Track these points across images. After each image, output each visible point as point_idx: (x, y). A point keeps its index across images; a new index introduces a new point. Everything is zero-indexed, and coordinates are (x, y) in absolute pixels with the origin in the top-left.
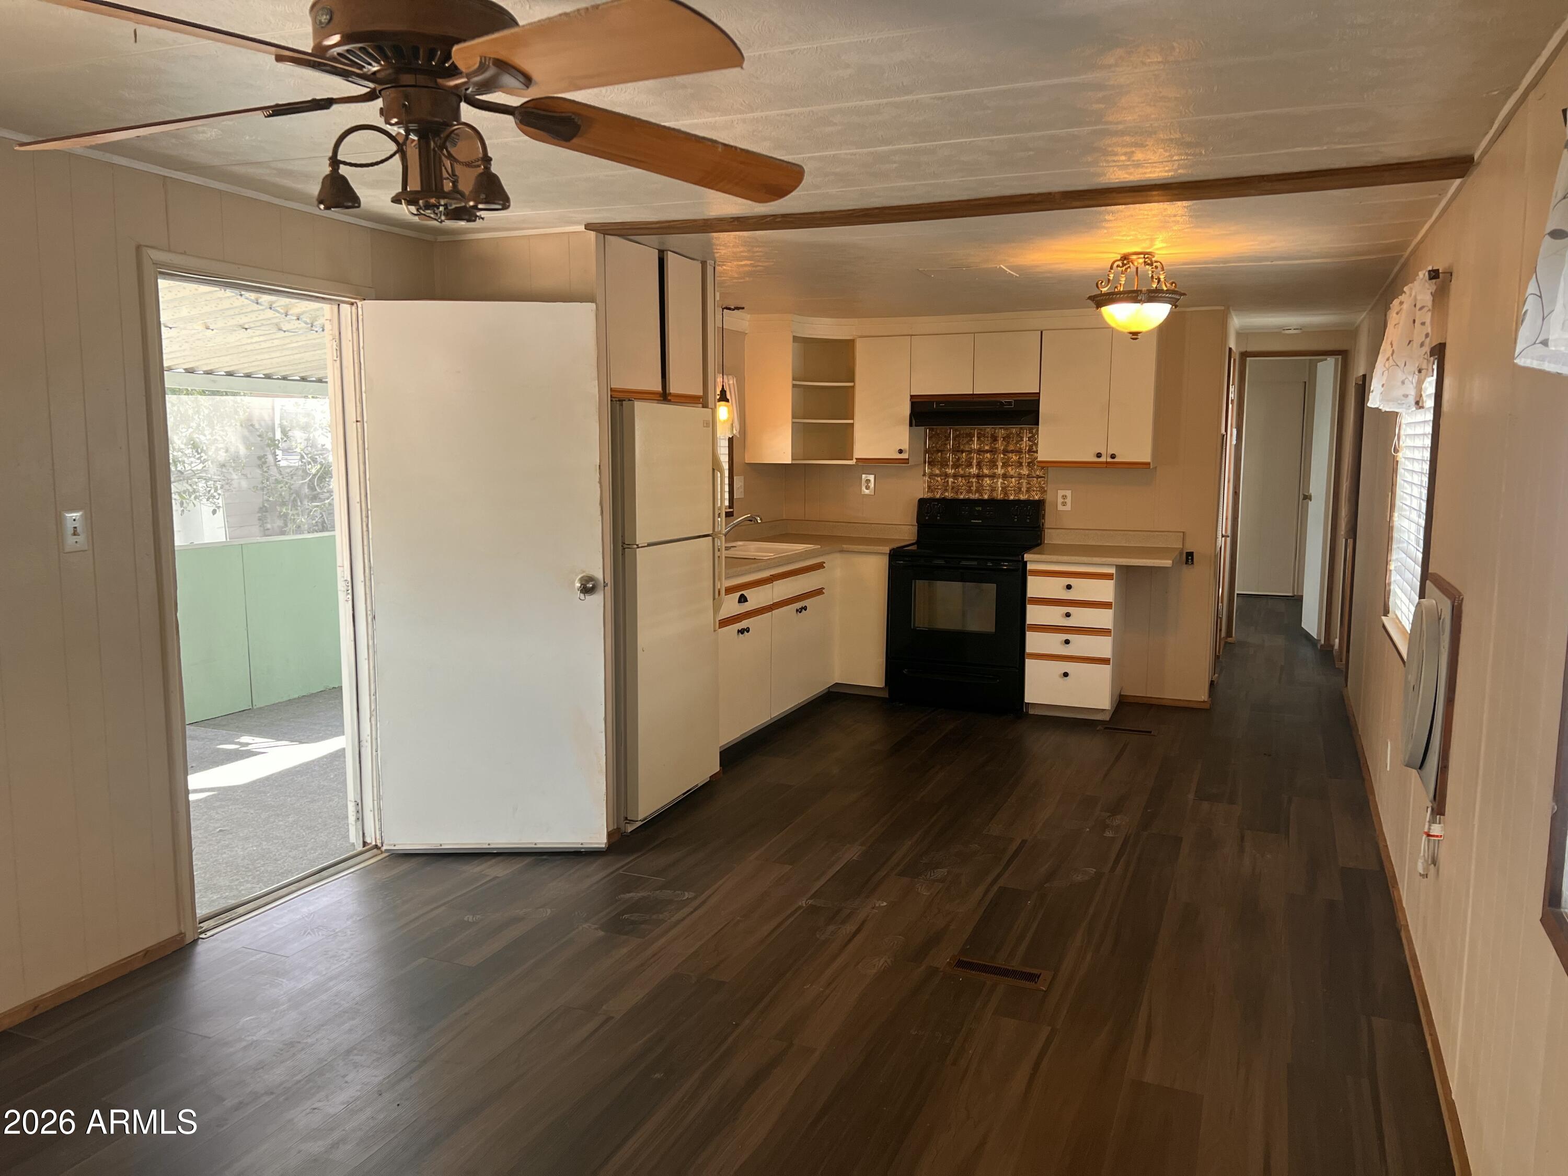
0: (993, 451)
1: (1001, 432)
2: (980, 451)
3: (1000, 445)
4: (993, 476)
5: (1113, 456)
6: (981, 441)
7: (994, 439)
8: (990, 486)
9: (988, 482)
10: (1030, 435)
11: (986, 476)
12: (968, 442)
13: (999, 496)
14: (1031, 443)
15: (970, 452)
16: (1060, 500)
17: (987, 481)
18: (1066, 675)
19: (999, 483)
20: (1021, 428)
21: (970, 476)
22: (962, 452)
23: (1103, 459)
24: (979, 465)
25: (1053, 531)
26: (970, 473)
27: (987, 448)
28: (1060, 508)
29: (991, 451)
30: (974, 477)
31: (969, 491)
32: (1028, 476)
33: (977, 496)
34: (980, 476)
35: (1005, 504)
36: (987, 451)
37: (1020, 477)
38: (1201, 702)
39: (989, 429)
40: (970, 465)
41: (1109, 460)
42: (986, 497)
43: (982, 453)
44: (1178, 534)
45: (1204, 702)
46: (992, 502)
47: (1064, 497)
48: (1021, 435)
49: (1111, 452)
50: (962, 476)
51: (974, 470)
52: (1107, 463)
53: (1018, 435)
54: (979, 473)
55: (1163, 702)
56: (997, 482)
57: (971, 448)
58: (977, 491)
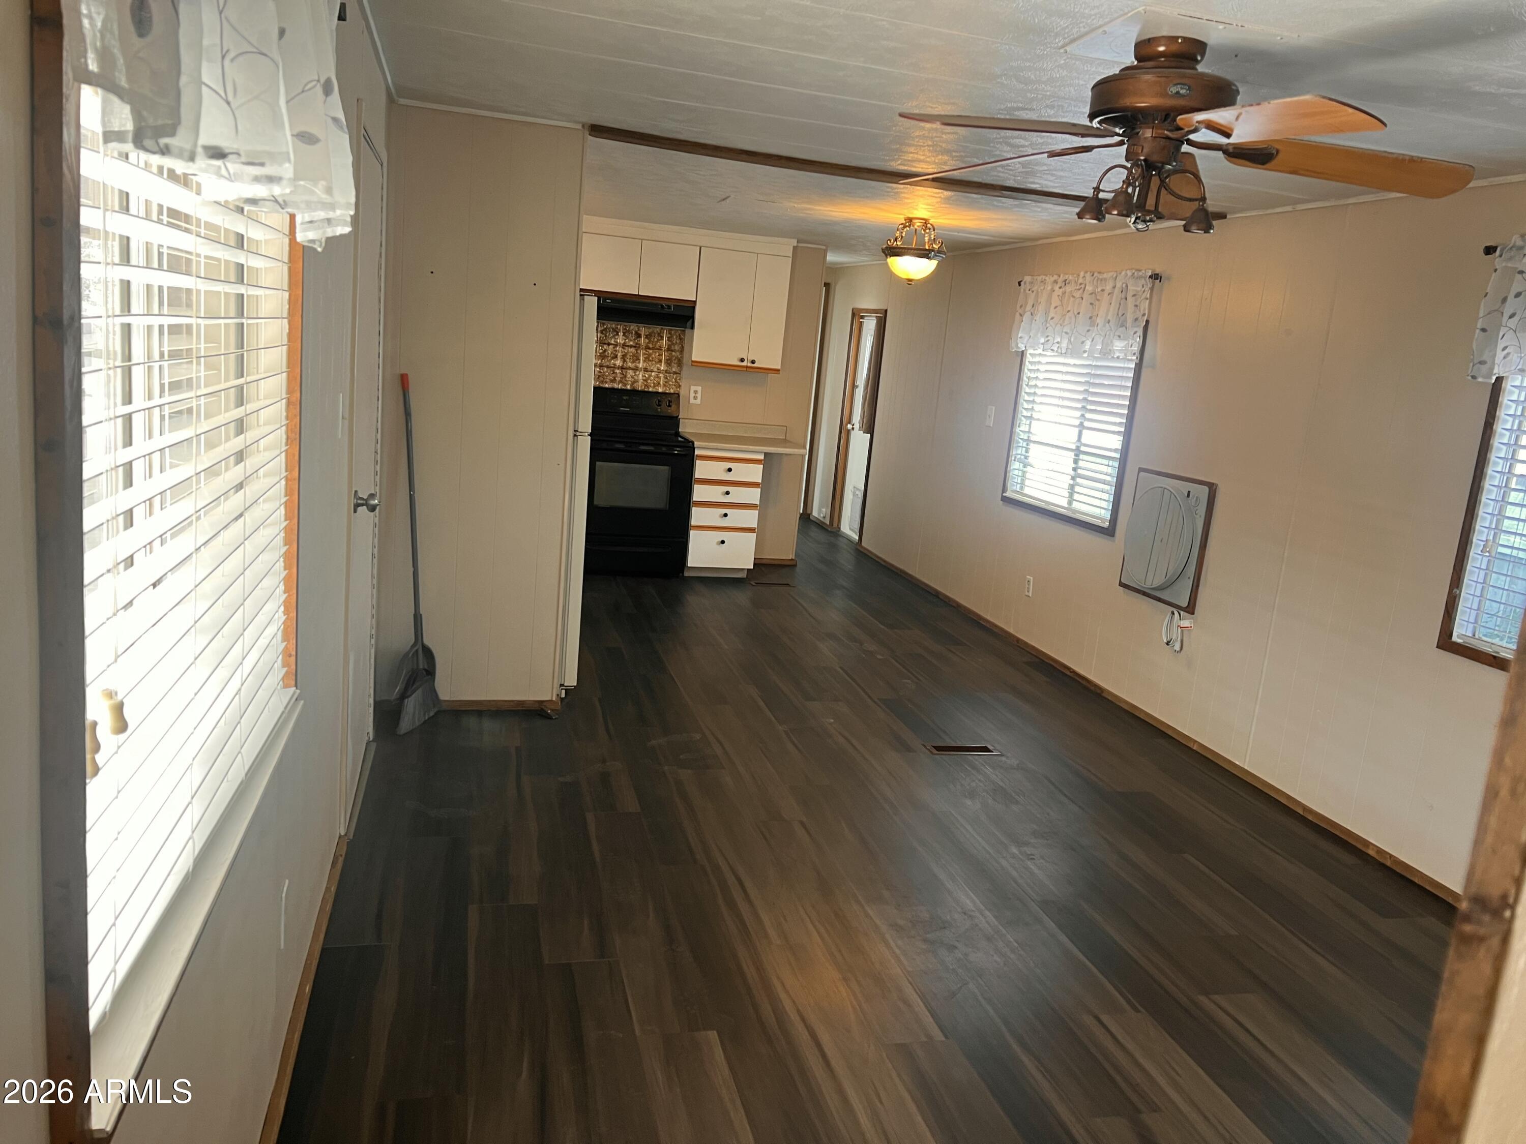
0: (637, 347)
1: (643, 331)
2: (624, 345)
3: (642, 341)
4: (636, 369)
5: (753, 362)
6: (626, 336)
7: (639, 336)
8: (632, 377)
9: (631, 374)
10: (669, 336)
11: (630, 368)
12: (614, 336)
13: (640, 386)
14: (670, 343)
15: (616, 345)
16: (692, 395)
17: (631, 372)
18: (723, 542)
19: (640, 376)
20: (662, 328)
21: (615, 367)
22: (609, 344)
23: (744, 364)
24: (624, 358)
25: (687, 420)
26: (615, 365)
27: (631, 343)
28: (692, 401)
29: (635, 347)
30: (618, 368)
31: (613, 381)
32: (666, 372)
33: (620, 386)
34: (624, 369)
35: (645, 394)
36: (631, 346)
37: (659, 371)
38: (790, 560)
39: (633, 327)
40: (616, 357)
41: (749, 364)
42: (629, 387)
43: (627, 348)
44: (782, 427)
45: (792, 559)
46: (634, 392)
47: (696, 392)
48: (662, 335)
49: (751, 358)
50: (608, 367)
51: (619, 362)
52: (747, 367)
53: (659, 334)
54: (623, 365)
55: (764, 562)
56: (639, 374)
57: (617, 342)
58: (620, 382)
